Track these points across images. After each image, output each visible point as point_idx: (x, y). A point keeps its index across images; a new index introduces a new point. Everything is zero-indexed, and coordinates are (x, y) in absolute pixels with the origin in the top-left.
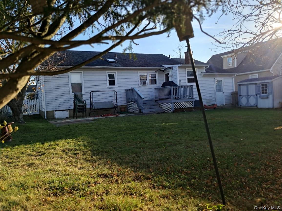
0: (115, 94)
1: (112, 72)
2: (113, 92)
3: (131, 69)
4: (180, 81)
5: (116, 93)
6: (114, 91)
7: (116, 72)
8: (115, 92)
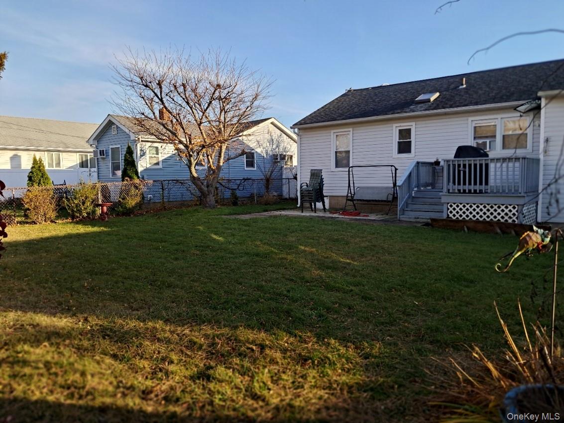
0: (394, 172)
1: (405, 125)
2: (390, 168)
3: (446, 114)
4: (547, 141)
5: (396, 169)
6: (392, 166)
7: (413, 124)
8: (393, 168)
